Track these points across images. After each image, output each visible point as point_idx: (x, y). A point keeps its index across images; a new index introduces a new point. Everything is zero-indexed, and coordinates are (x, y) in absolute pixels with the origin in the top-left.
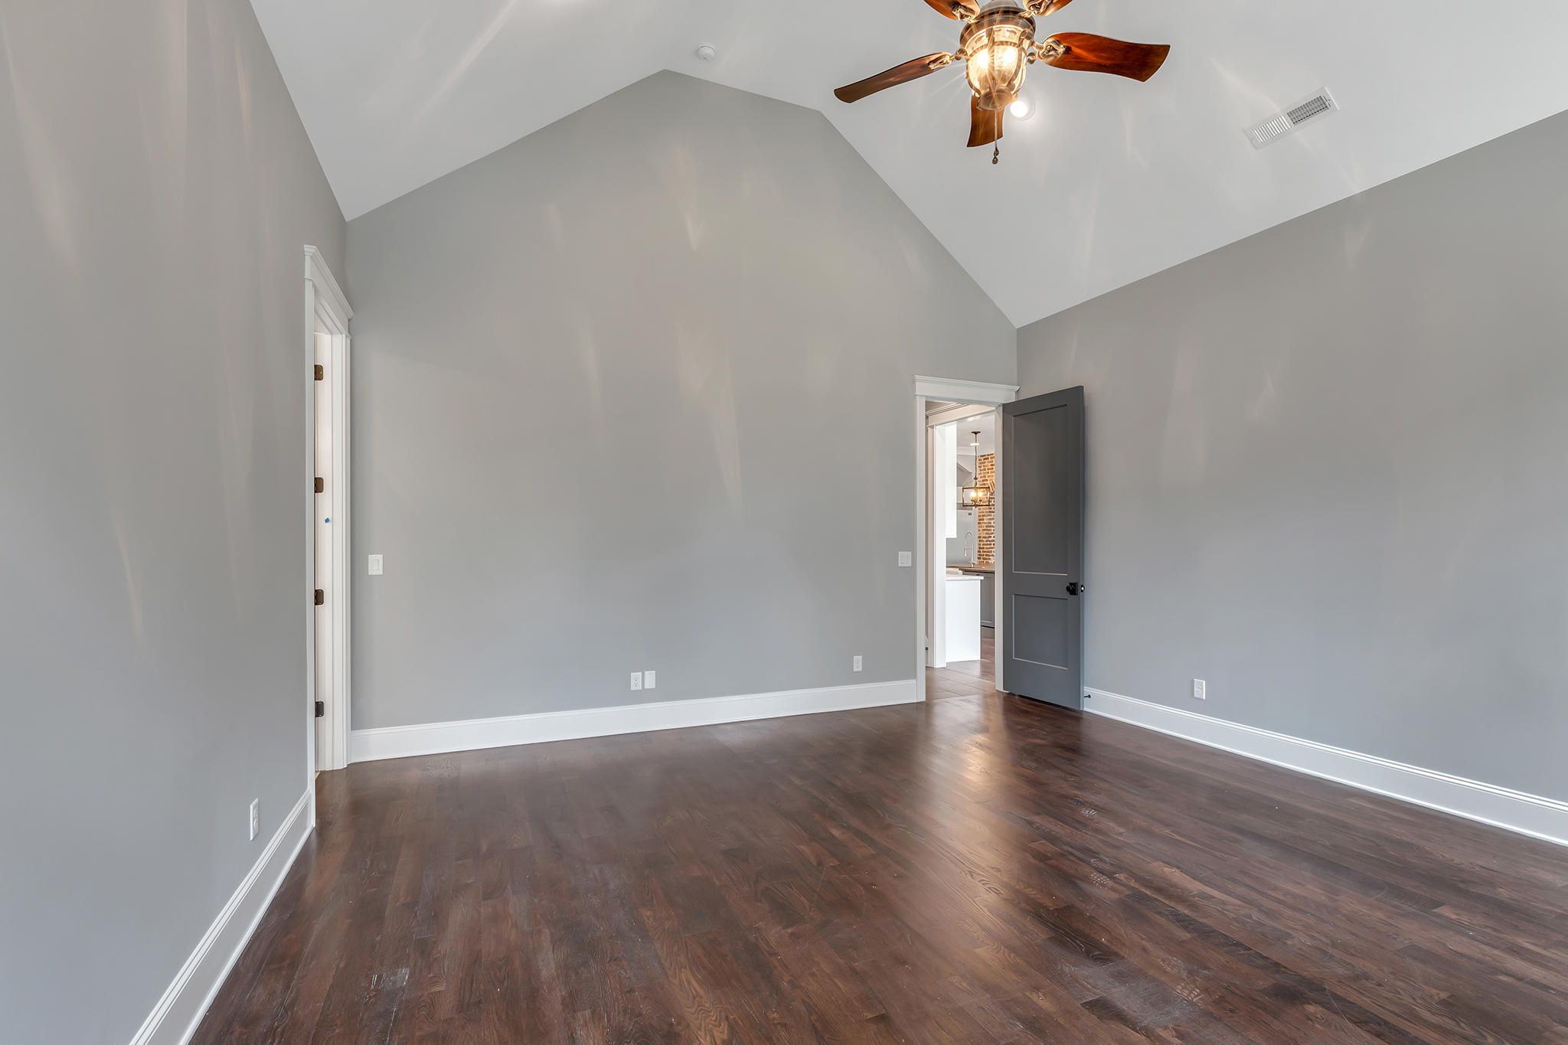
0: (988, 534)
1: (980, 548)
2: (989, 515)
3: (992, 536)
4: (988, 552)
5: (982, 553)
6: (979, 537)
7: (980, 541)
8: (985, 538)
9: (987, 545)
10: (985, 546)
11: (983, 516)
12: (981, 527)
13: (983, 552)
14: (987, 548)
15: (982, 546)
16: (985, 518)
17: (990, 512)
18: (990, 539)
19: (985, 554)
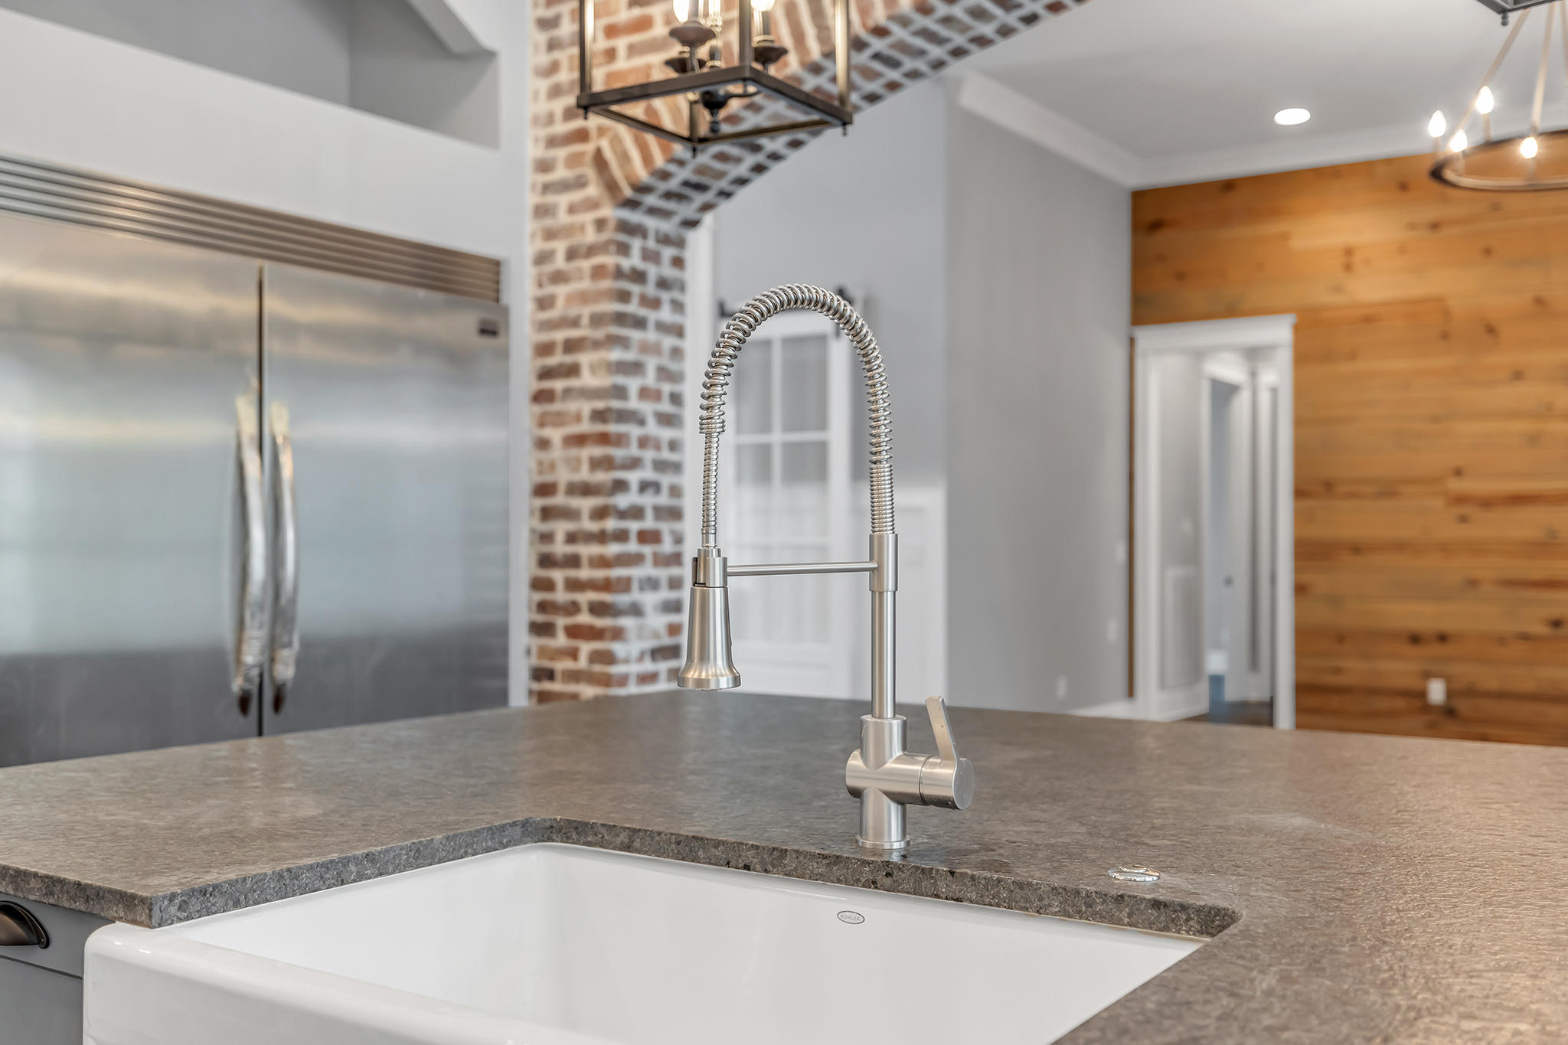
0: (607, 463)
1: (546, 561)
2: (613, 341)
3: (633, 477)
4: (607, 586)
5: (561, 596)
6: (543, 490)
7: (547, 514)
8: (586, 490)
9: (602, 537)
10: (586, 550)
11: (571, 346)
12: (559, 419)
13: (574, 585)
14: (603, 562)
15: (560, 548)
16: (585, 359)
17: (620, 319)
18: (622, 501)
19: (585, 598)
